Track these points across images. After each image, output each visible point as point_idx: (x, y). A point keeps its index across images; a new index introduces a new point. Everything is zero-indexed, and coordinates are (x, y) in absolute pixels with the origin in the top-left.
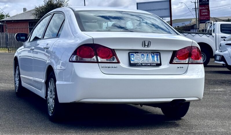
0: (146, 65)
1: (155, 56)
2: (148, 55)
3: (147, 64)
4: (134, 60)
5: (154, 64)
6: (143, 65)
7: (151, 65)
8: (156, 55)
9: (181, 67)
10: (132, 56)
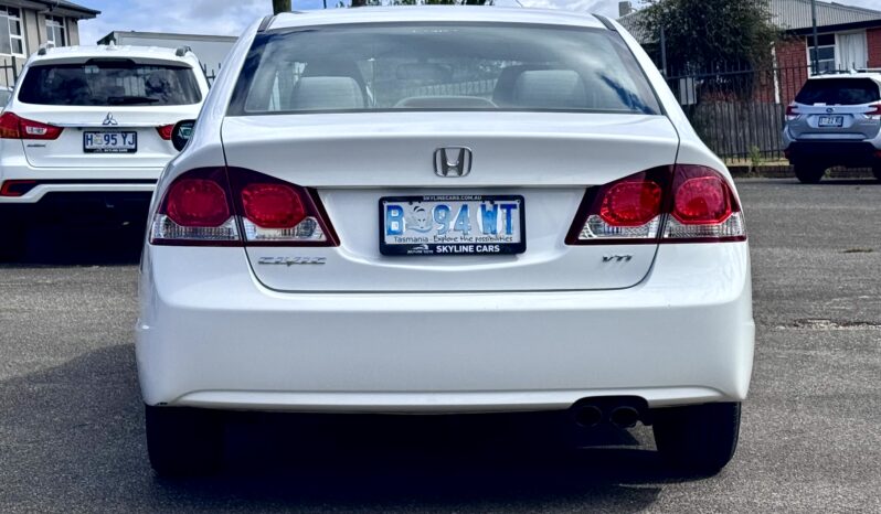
0: (454, 252)
1: (501, 213)
2: (465, 208)
3: (458, 245)
4: (400, 233)
5: (491, 249)
6: (439, 249)
7: (477, 252)
8: (503, 207)
9: (620, 258)
10: (394, 213)
